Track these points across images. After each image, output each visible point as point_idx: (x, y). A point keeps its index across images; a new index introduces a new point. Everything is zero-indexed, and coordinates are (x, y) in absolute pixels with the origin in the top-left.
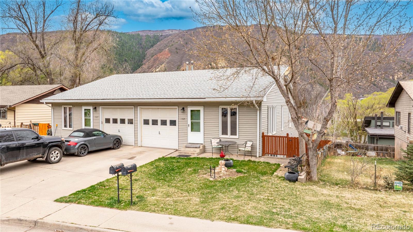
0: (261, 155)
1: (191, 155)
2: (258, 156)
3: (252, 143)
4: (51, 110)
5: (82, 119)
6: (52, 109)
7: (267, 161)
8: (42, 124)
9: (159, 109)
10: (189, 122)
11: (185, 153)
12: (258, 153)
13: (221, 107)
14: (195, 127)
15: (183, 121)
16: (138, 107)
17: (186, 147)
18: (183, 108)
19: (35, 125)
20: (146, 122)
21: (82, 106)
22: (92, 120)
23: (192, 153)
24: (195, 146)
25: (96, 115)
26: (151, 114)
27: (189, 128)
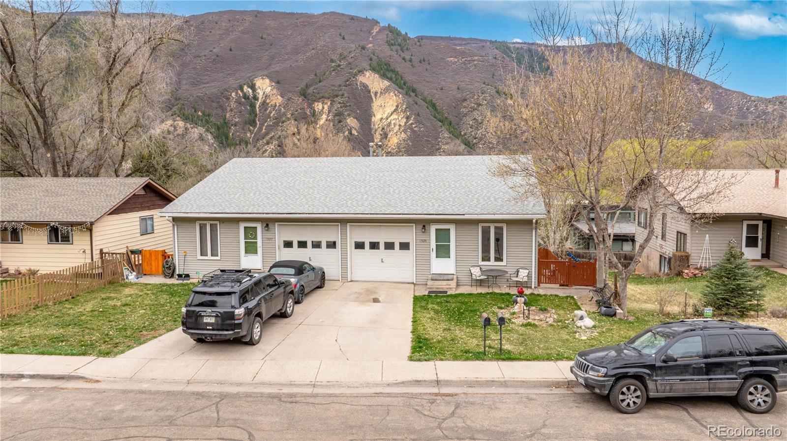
0: (537, 286)
1: (446, 290)
2: (533, 287)
3: (528, 271)
4: (171, 228)
5: (239, 242)
6: (174, 225)
7: (554, 294)
8: (150, 251)
9: (382, 227)
10: (433, 244)
11: (438, 288)
12: (533, 283)
13: (480, 226)
14: (443, 251)
15: (423, 243)
16: (348, 224)
17: (432, 280)
18: (424, 226)
19: (133, 252)
20: (360, 246)
21: (239, 221)
22: (259, 244)
23: (447, 288)
24: (446, 277)
25: (269, 235)
26: (367, 236)
27: (434, 254)
